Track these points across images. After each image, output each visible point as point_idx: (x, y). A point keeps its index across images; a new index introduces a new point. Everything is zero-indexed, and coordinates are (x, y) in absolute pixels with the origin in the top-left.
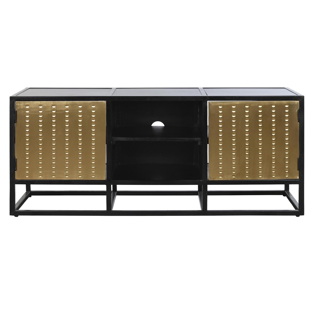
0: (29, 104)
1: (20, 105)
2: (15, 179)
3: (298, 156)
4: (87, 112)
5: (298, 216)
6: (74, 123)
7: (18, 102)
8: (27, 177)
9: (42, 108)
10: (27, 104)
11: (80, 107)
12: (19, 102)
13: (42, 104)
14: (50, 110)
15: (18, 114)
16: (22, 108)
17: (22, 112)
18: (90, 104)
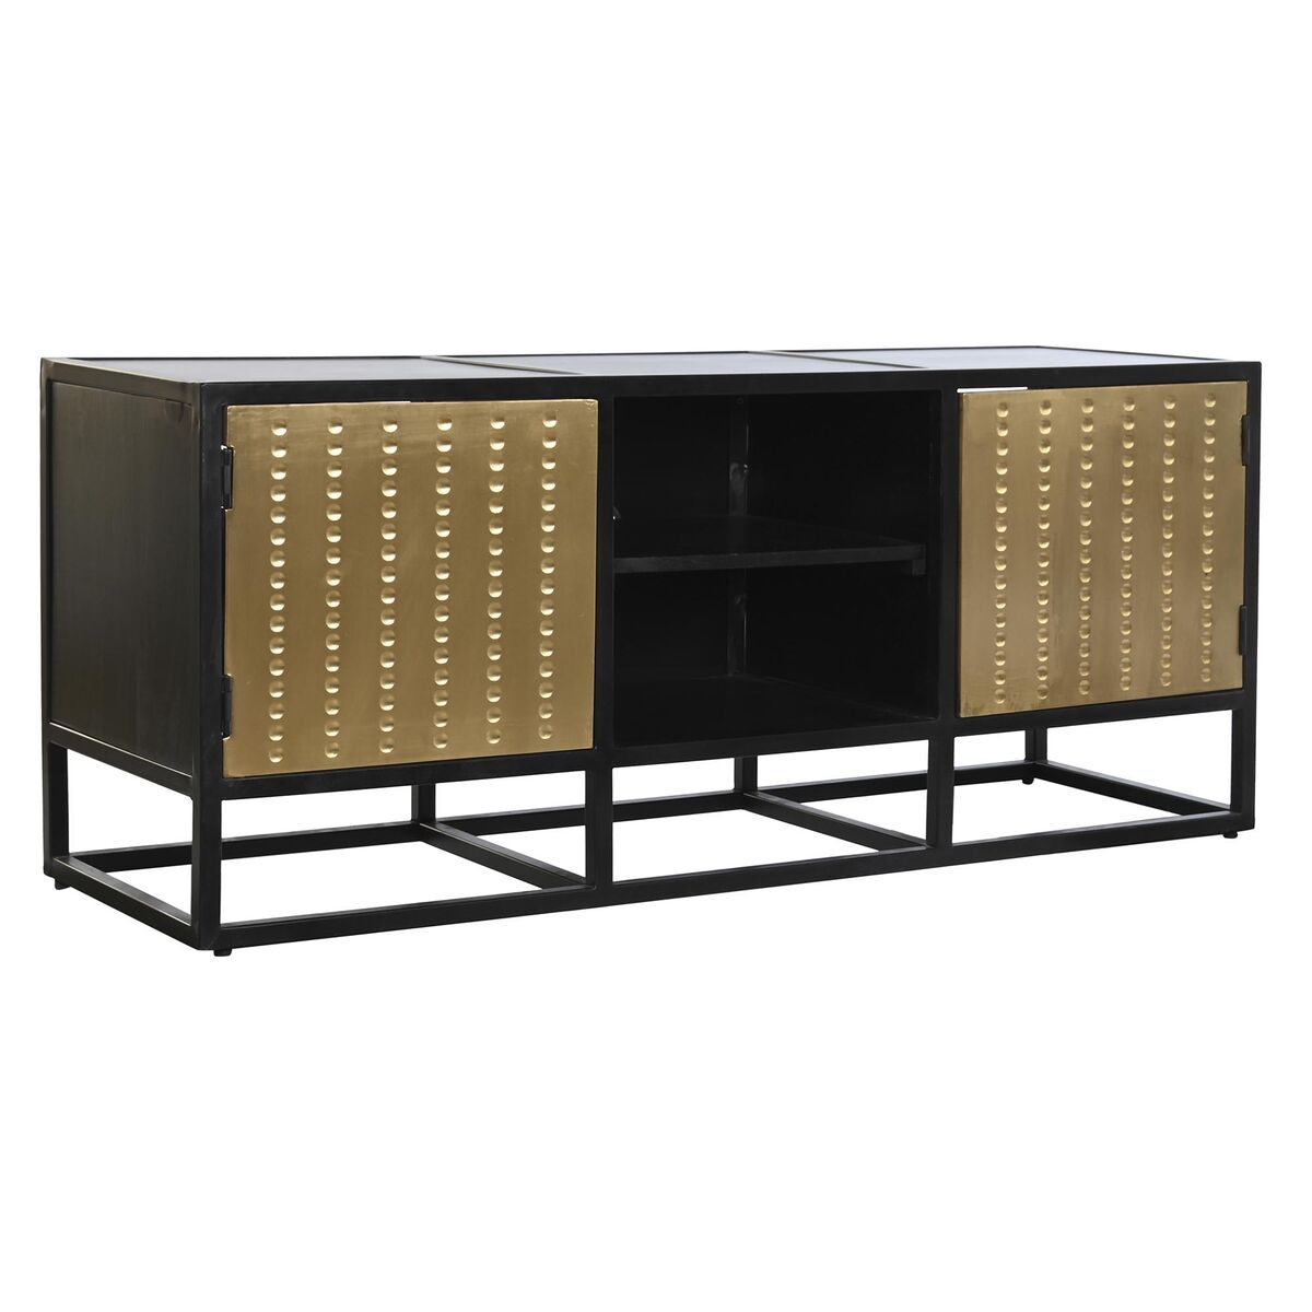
0: (286, 418)
1: (248, 424)
2: (225, 774)
3: (1239, 599)
4: (522, 452)
5: (1231, 834)
6: (470, 498)
7: (240, 411)
8: (276, 760)
9: (340, 434)
10: (280, 416)
11: (499, 425)
12: (246, 410)
13: (339, 415)
14: (376, 442)
15: (238, 465)
16: (255, 436)
17: (258, 454)
18: (537, 412)
